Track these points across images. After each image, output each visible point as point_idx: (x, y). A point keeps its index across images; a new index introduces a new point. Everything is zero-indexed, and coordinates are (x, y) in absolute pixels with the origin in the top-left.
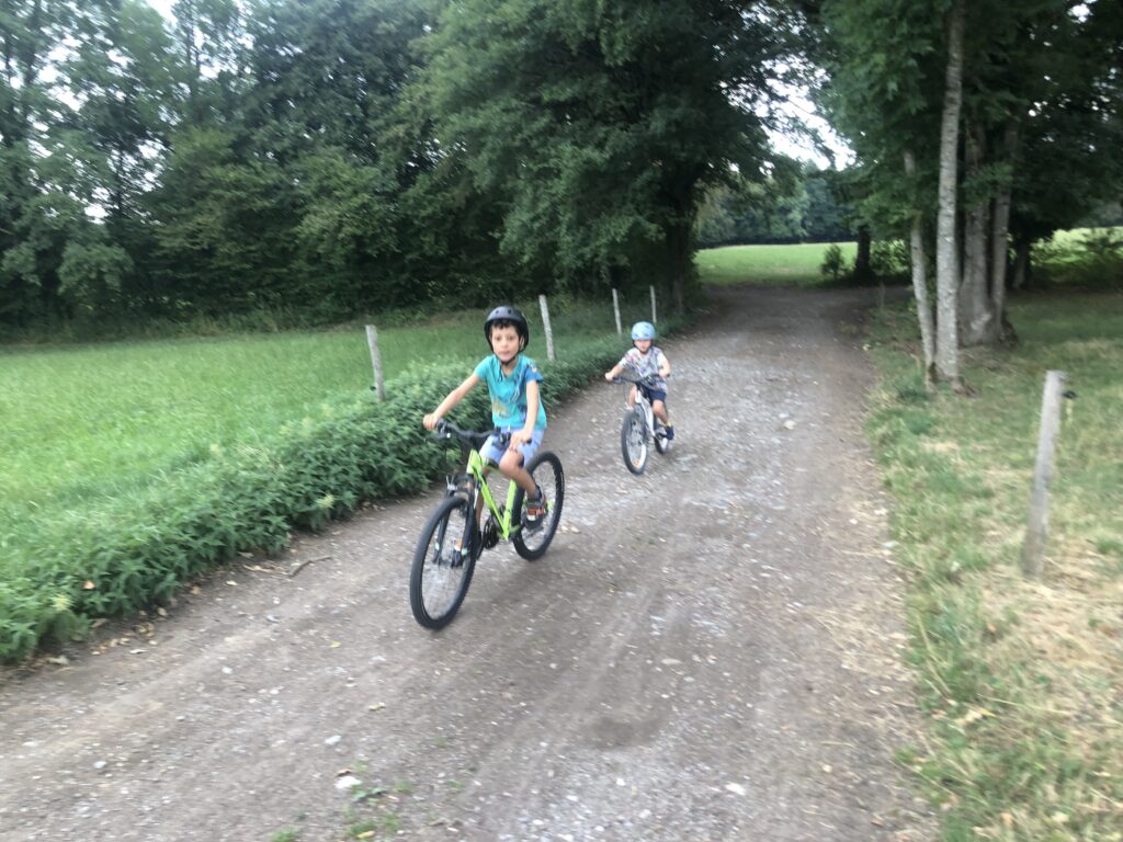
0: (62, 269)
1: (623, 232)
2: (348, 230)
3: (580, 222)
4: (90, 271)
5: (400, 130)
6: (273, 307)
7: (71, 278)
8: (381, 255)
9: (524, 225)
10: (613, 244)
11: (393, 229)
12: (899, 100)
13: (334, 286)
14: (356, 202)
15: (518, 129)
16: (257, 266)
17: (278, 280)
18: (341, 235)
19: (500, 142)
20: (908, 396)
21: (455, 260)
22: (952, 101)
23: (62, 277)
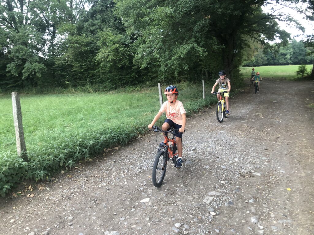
0: (24, 71)
1: (185, 52)
4: (32, 72)
7: (26, 74)
8: (122, 66)
10: (180, 58)
14: (114, 47)
16: (86, 70)
17: (93, 75)
18: (108, 59)
23: (23, 74)
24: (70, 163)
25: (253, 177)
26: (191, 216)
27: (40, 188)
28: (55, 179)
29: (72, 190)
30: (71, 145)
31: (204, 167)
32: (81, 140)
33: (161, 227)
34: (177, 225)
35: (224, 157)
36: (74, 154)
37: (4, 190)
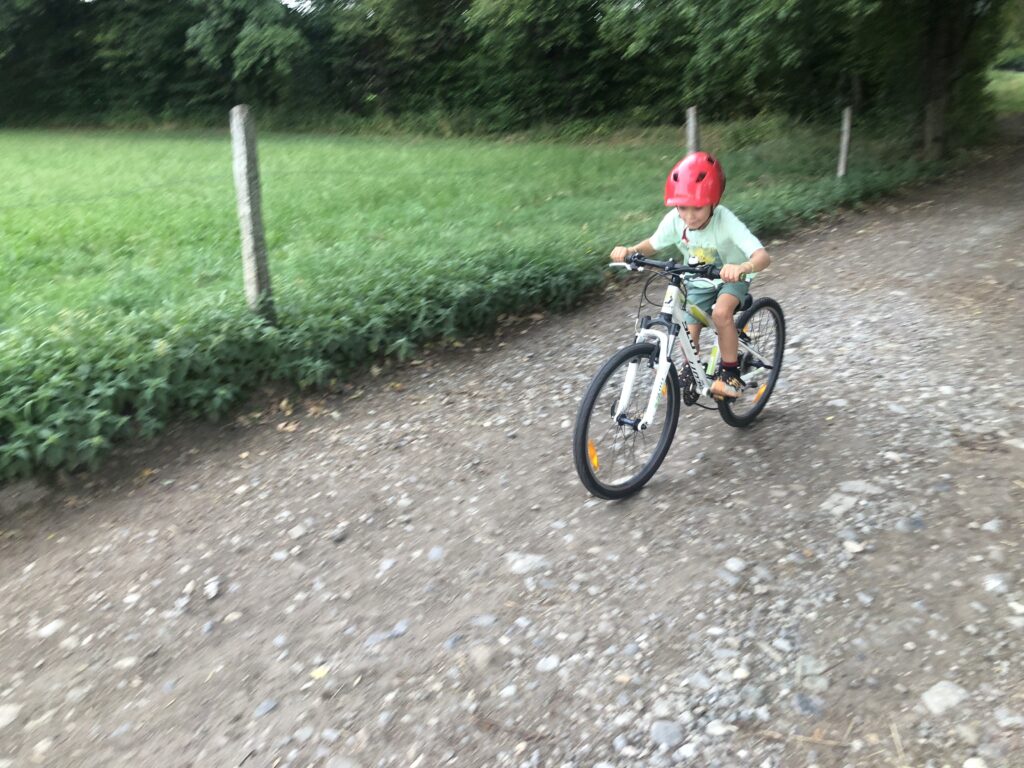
0: (238, 50)
2: (518, 14)
4: (263, 55)
7: (243, 62)
13: (510, 86)
16: (432, 58)
17: (456, 76)
23: (237, 60)
24: (400, 347)
25: (1006, 451)
26: (780, 545)
27: (313, 410)
28: (355, 389)
29: (405, 426)
30: (402, 291)
31: (830, 403)
32: (431, 278)
33: (678, 565)
34: (735, 564)
35: (902, 376)
36: (409, 319)
37: (217, 401)
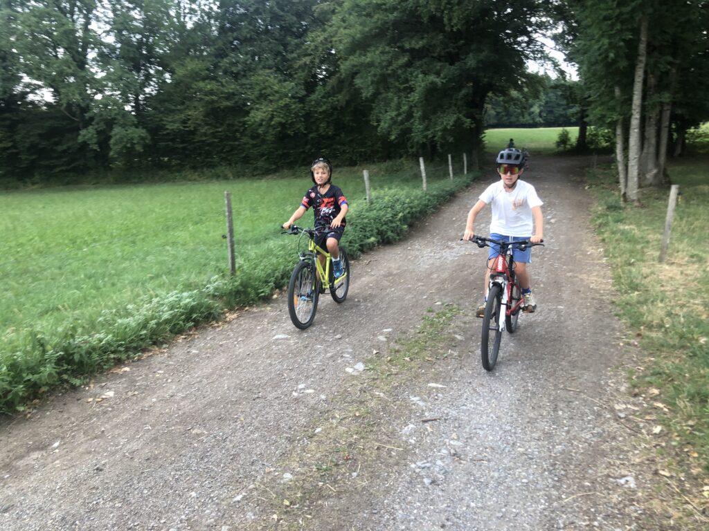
0: (112, 141)
1: (451, 123)
2: (277, 119)
3: (424, 117)
4: (127, 143)
5: (307, 60)
6: (230, 164)
7: (116, 147)
8: (295, 134)
9: (392, 119)
10: (445, 130)
11: (303, 119)
12: (614, 61)
13: (266, 152)
14: (282, 103)
15: (390, 63)
16: (221, 140)
17: (233, 148)
18: (273, 123)
19: (378, 71)
20: (612, 208)
21: (338, 138)
22: (641, 61)
23: (111, 146)
